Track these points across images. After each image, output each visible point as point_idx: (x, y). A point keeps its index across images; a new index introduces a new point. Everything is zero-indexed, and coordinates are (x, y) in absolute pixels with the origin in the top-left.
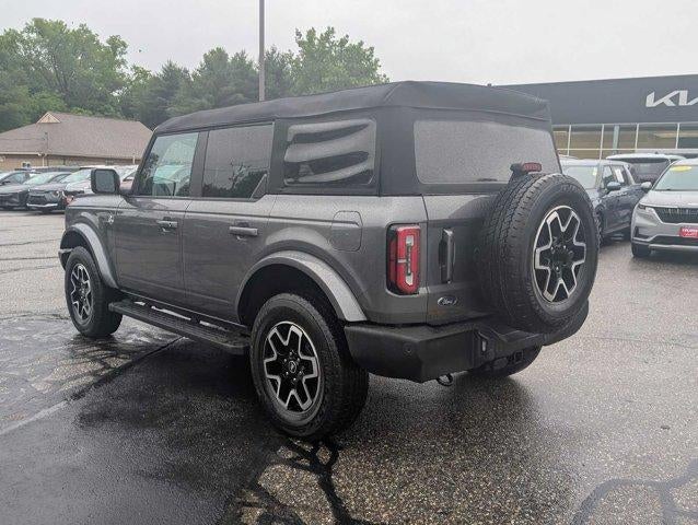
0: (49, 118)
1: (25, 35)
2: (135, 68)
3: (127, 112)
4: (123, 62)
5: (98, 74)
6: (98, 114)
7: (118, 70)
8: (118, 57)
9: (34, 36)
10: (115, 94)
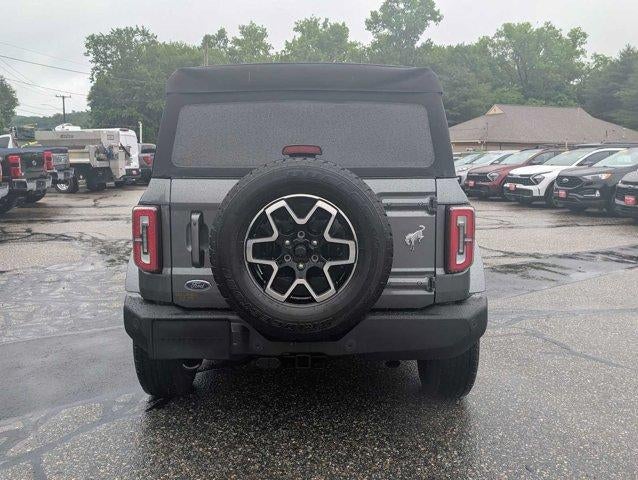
0: (496, 110)
1: (495, 40)
2: (596, 56)
3: (580, 99)
4: (582, 52)
5: (556, 66)
6: (551, 103)
7: (576, 60)
8: (578, 48)
9: (503, 39)
10: (574, 83)
